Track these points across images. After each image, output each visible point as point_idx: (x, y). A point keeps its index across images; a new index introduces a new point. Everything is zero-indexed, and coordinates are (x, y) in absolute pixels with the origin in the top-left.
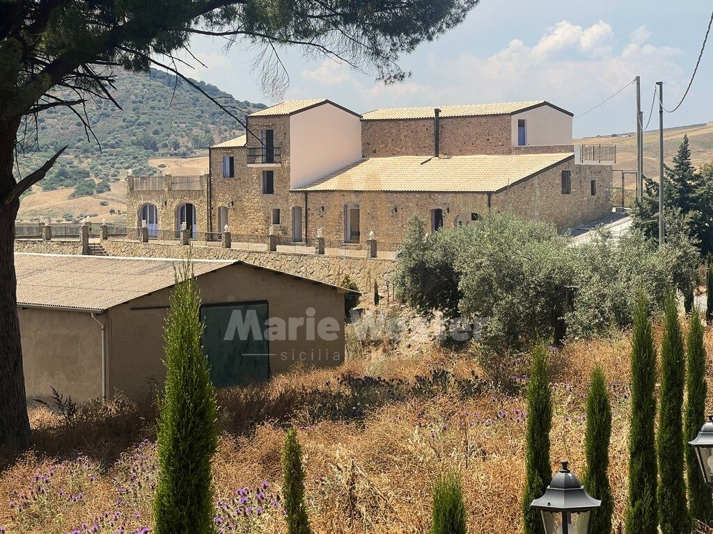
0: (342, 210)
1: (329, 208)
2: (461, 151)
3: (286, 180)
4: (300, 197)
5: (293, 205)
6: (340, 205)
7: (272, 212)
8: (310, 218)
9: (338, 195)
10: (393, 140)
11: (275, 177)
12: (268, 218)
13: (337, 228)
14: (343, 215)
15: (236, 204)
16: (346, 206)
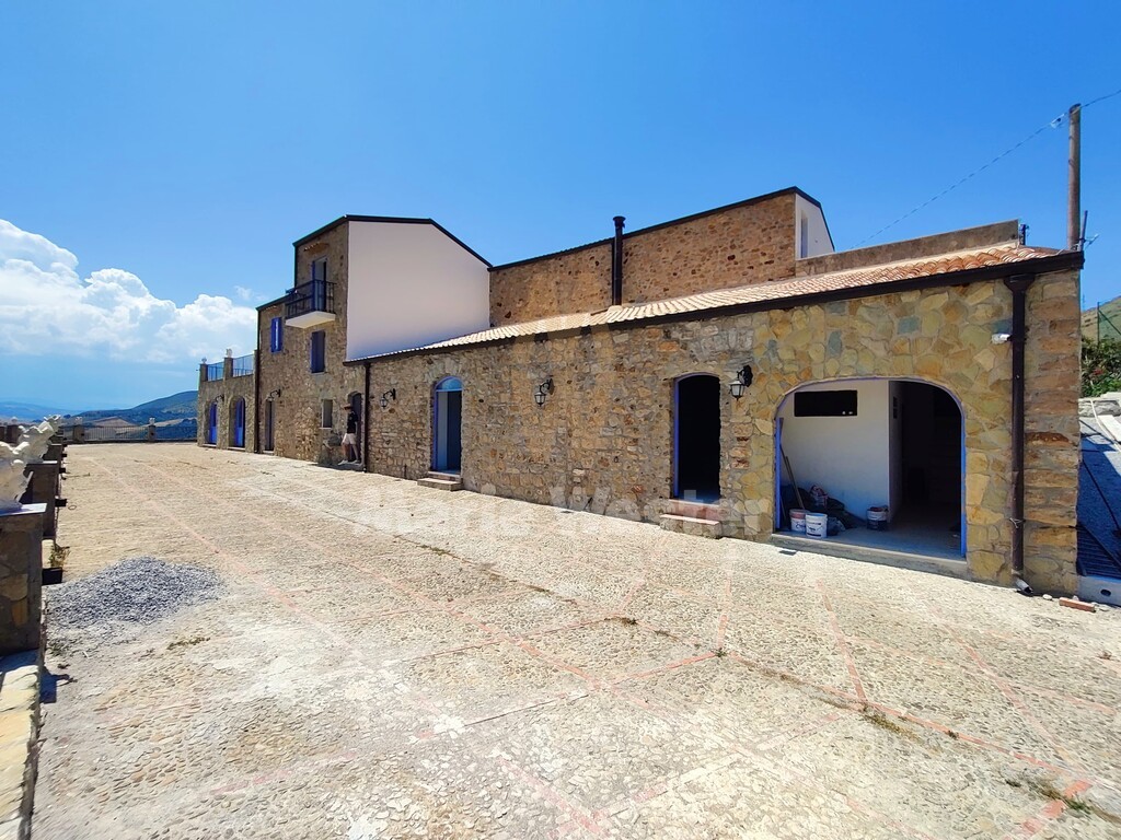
0: (428, 395)
1: (405, 391)
2: (665, 290)
3: (341, 345)
4: (360, 372)
5: (350, 390)
6: (424, 384)
7: (322, 406)
8: (373, 415)
9: (420, 362)
10: (537, 293)
11: (327, 340)
12: (317, 415)
13: (418, 435)
14: (428, 408)
15: (283, 393)
16: (436, 386)
